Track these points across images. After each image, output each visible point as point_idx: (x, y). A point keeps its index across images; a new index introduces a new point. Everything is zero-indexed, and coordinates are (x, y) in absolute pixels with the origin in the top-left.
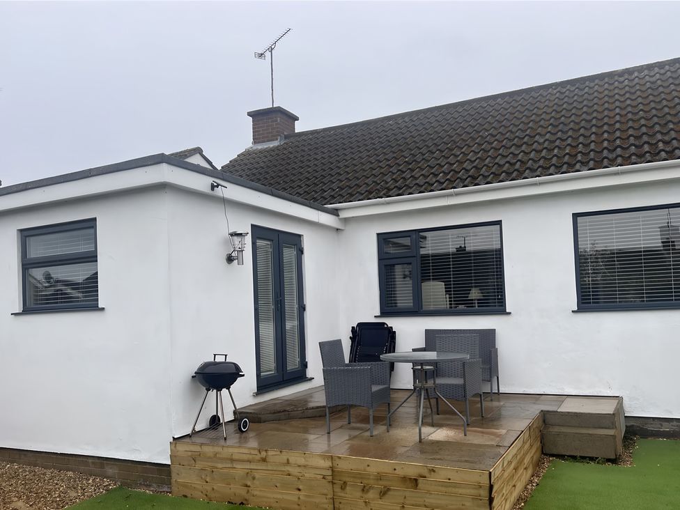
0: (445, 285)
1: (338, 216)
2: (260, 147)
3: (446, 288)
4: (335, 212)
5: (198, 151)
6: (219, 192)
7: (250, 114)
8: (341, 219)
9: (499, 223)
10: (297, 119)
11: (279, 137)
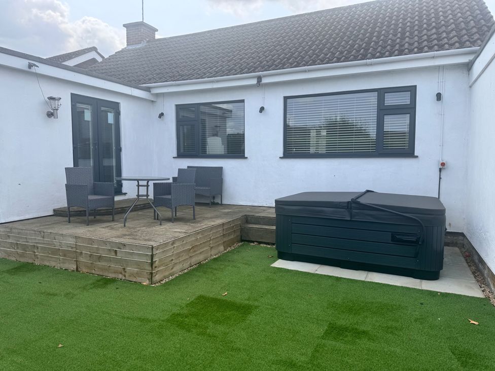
0: (222, 139)
1: (150, 92)
2: (130, 48)
3: (222, 141)
4: (148, 90)
5: (94, 49)
6: (33, 69)
7: (124, 26)
8: (152, 94)
9: (243, 101)
10: (157, 30)
11: (142, 42)
